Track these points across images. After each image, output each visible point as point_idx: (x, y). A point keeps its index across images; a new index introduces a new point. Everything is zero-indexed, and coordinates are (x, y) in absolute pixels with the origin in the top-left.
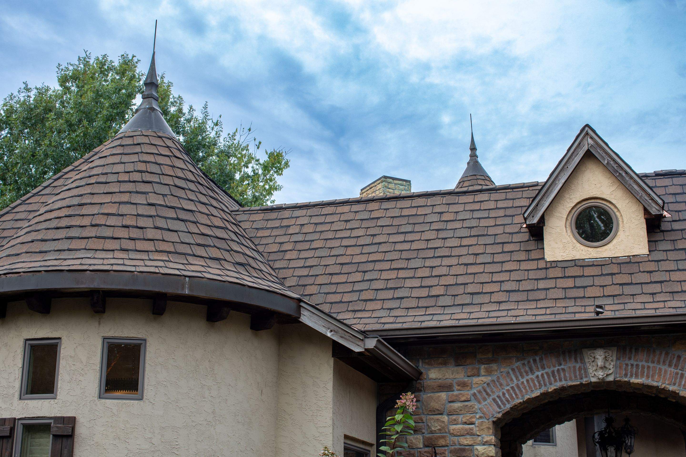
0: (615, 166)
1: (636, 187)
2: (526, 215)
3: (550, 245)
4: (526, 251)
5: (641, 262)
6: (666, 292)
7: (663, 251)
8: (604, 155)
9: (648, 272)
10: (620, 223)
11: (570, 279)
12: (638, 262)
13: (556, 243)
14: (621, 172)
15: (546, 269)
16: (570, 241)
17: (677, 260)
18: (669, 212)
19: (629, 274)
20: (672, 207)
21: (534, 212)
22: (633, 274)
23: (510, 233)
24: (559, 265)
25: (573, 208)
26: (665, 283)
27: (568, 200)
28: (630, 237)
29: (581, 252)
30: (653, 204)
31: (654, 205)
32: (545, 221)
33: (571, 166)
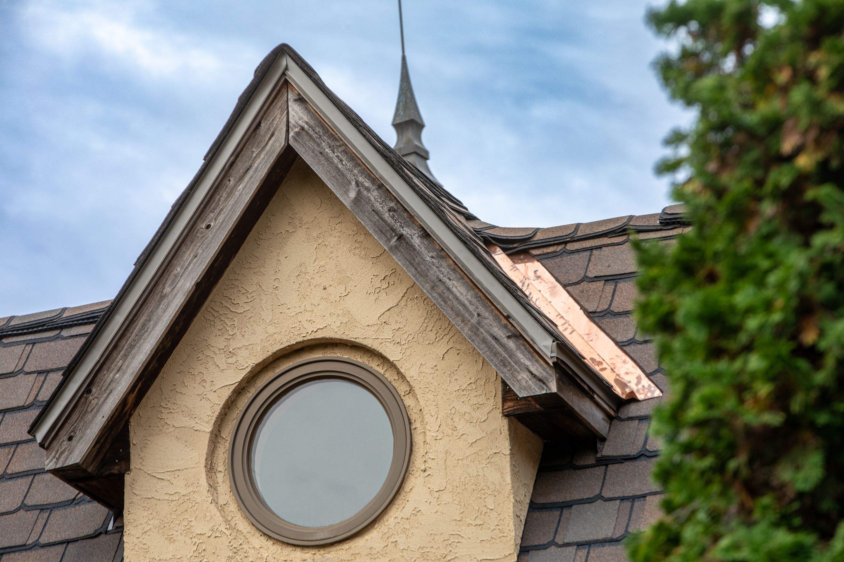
0: (385, 208)
1: (459, 289)
7: (580, 545)
8: (345, 165)
13: (171, 540)
14: (406, 231)
16: (222, 528)
21: (74, 417)
27: (220, 360)
28: (446, 497)
30: (520, 355)
32: (133, 451)
33: (221, 218)
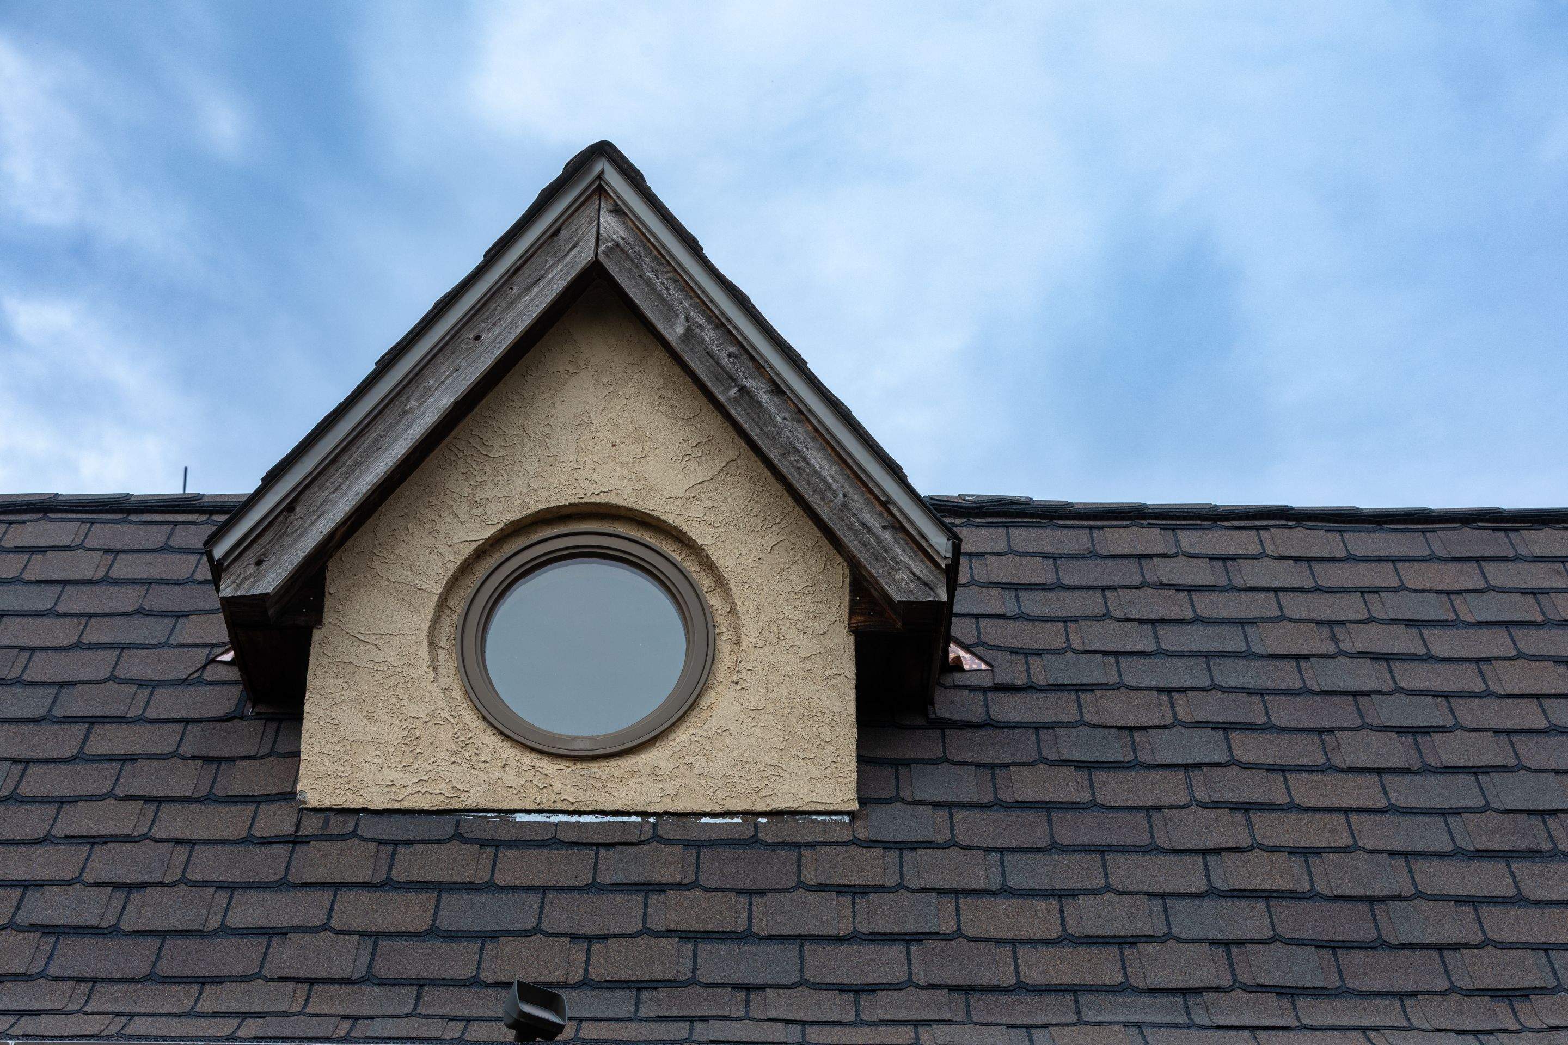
0: (723, 352)
1: (819, 461)
2: (218, 552)
3: (336, 727)
4: (207, 759)
5: (813, 845)
6: (932, 987)
7: (936, 805)
8: (674, 294)
9: (841, 890)
10: (724, 647)
11: (412, 897)
12: (798, 846)
13: (371, 718)
14: (749, 383)
15: (294, 841)
16: (446, 714)
17: (1001, 851)
18: (979, 650)
19: (739, 892)
20: (994, 632)
21: (267, 538)
22: (762, 892)
23: (141, 684)
24: (368, 828)
25: (481, 553)
26: (929, 944)
27: (462, 510)
28: (765, 719)
29: (495, 773)
30: (899, 551)
31: (903, 555)
32: (328, 601)
33: (496, 331)
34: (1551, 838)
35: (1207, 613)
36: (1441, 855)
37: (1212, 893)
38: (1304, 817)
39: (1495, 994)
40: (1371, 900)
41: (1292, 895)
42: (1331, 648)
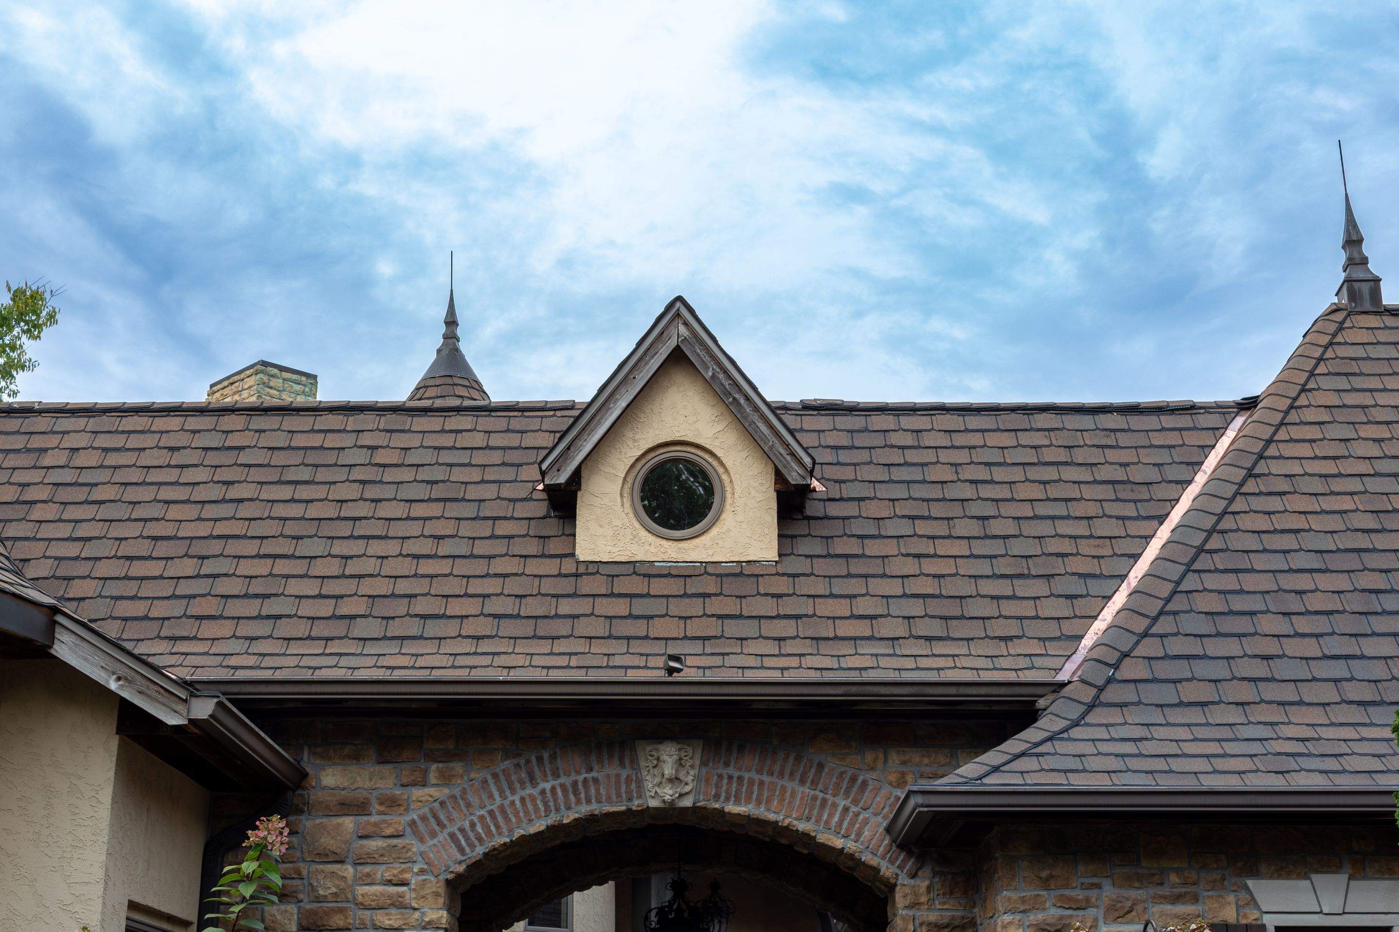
0: (727, 383)
1: (763, 427)
2: (544, 466)
3: (588, 529)
4: (540, 537)
5: (762, 575)
6: (805, 638)
7: (807, 556)
8: (707, 359)
9: (773, 596)
10: (728, 495)
11: (621, 600)
12: (757, 576)
13: (601, 526)
14: (737, 396)
15: (577, 575)
16: (628, 524)
17: (830, 577)
18: (823, 481)
19: (737, 597)
20: (829, 472)
21: (561, 460)
22: (745, 597)
23: (510, 500)
24: (603, 570)
25: (638, 460)
26: (804, 619)
27: (631, 443)
28: (744, 525)
29: (647, 547)
30: (793, 464)
31: (795, 466)
32: (583, 481)
33: (641, 375)
34: (1028, 568)
35: (909, 460)
36: (988, 577)
37: (905, 595)
38: (940, 559)
39: (1001, 638)
40: (961, 597)
41: (933, 596)
42: (955, 479)
